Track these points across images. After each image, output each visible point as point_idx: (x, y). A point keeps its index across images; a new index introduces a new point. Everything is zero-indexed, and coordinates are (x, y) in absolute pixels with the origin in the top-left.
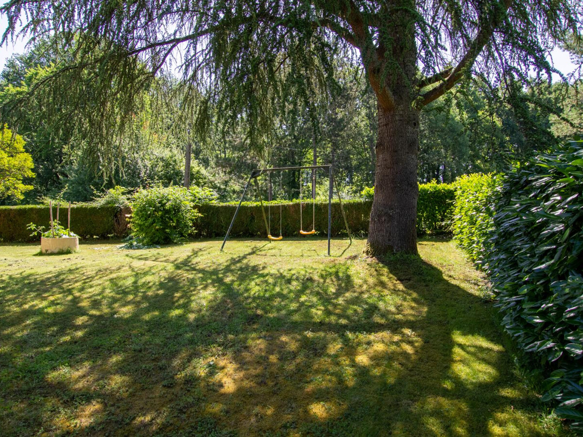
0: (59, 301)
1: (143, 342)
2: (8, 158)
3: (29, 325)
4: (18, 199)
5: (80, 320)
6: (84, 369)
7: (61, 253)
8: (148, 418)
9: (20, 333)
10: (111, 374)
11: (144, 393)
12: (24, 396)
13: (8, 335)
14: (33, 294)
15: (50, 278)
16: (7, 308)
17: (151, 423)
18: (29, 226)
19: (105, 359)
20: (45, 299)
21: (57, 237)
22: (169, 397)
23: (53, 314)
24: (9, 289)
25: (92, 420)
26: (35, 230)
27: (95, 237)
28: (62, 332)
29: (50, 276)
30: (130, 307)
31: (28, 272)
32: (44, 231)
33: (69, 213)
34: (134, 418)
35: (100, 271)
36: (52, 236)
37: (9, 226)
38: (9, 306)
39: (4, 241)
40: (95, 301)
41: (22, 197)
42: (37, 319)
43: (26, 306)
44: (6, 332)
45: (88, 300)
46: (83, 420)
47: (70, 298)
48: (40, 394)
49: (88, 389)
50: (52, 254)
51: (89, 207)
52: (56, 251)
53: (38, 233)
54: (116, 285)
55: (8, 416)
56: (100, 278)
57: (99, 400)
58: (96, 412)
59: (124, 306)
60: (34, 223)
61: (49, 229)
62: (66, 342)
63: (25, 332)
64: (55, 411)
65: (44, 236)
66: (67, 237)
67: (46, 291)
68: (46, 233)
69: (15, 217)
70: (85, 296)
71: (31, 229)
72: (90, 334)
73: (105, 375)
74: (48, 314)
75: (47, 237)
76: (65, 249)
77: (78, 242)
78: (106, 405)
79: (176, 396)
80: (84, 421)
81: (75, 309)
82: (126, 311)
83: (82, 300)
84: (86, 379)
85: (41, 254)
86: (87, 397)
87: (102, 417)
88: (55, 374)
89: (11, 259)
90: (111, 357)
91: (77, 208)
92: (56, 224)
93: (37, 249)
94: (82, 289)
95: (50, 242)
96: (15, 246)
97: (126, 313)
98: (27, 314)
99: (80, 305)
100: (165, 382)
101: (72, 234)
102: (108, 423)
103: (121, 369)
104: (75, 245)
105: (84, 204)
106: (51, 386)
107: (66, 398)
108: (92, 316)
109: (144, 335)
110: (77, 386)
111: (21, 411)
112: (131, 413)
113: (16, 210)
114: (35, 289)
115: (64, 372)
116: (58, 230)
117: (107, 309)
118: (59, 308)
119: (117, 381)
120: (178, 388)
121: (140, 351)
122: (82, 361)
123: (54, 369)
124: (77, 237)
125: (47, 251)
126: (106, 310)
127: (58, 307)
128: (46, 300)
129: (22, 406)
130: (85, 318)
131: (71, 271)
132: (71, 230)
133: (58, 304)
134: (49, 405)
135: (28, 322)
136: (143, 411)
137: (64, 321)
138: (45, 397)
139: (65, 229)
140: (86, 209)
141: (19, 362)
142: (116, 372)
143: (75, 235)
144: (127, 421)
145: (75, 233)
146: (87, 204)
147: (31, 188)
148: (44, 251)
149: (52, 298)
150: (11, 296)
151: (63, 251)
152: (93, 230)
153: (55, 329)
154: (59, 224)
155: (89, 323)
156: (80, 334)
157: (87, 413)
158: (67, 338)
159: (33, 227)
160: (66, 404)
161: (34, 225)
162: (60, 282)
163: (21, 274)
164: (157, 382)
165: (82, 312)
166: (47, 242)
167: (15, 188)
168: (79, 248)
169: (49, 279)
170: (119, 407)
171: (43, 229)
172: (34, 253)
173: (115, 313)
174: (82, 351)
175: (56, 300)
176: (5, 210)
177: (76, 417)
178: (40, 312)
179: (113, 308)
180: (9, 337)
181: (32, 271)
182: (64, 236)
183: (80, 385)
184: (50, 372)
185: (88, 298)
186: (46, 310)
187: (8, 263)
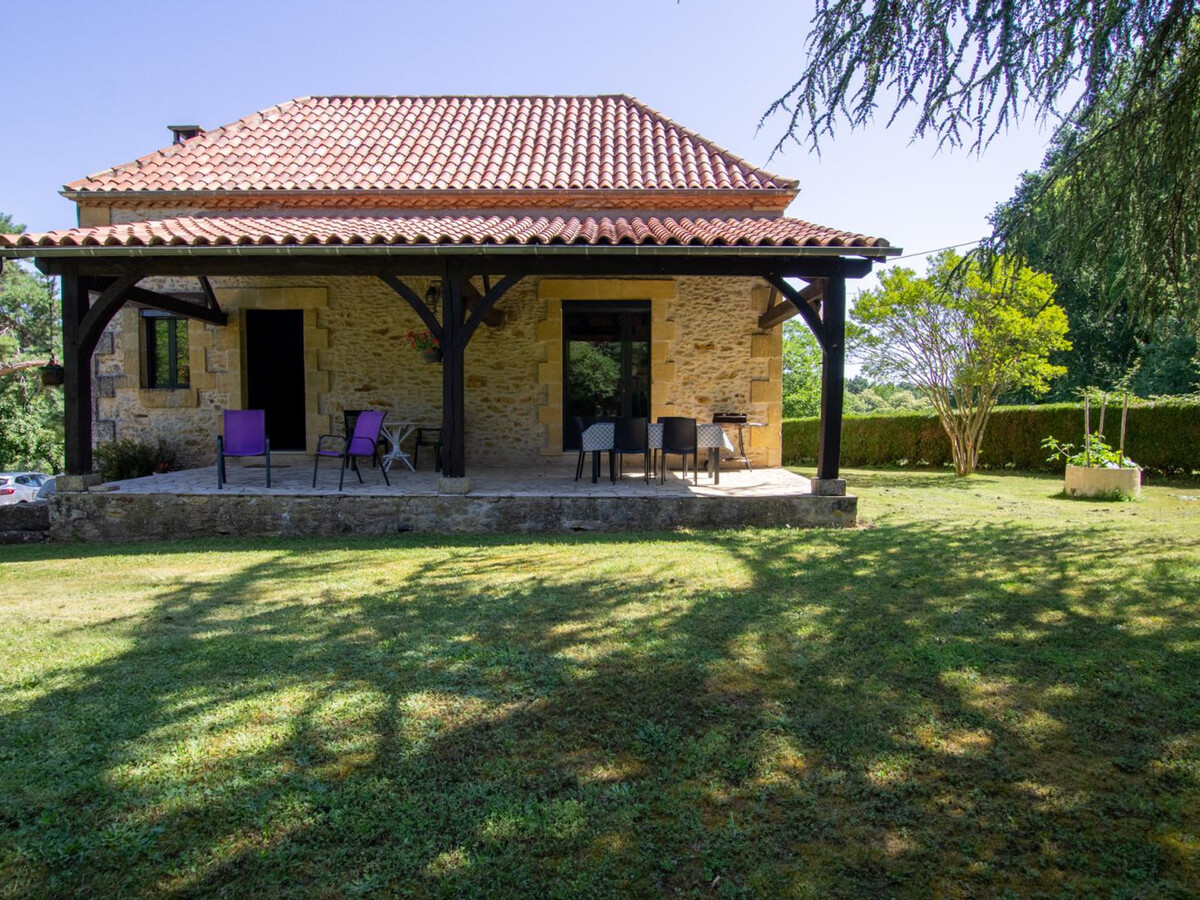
0: (1032, 578)
1: (1135, 683)
2: (1022, 321)
3: (967, 601)
4: (1038, 393)
5: (1047, 616)
6: (1000, 686)
7: (1100, 497)
8: (1043, 791)
9: (946, 607)
10: (1037, 709)
11: (1069, 757)
12: (901, 684)
13: (930, 606)
14: (999, 558)
15: (1046, 538)
16: (952, 570)
17: (1042, 799)
18: (1047, 442)
19: (1042, 684)
20: (1013, 568)
21: (1096, 466)
22: (1111, 783)
23: (1010, 594)
24: (972, 543)
25: (962, 751)
26: (1056, 451)
27: (1194, 472)
28: (1007, 624)
29: (1049, 534)
30: (1160, 619)
31: (1019, 521)
32: (1073, 452)
33: (1124, 419)
34: (1021, 779)
35: (1150, 541)
36: (1085, 462)
37: (1025, 442)
38: (957, 567)
39: (1015, 469)
40: (1098, 591)
41: (1045, 389)
42: (982, 595)
43: (980, 574)
44: (932, 602)
45: (1085, 587)
46: (953, 745)
47: (1056, 576)
48: (921, 690)
49: (987, 712)
50: (1083, 498)
51: (1184, 406)
52: (1091, 493)
53: (1061, 456)
54: (1164, 572)
55: (871, 697)
56: (1141, 553)
57: (990, 732)
58: (976, 746)
59: (1147, 614)
60: (1054, 438)
61: (1083, 450)
62: (1000, 640)
63: (955, 609)
64: (924, 718)
65: (1071, 461)
66: (1116, 467)
67: (1022, 557)
68: (1077, 458)
69: (1035, 425)
70: (1084, 579)
71: (1049, 447)
72: (1047, 640)
73: (1025, 706)
74: (1004, 592)
75: (1077, 464)
76: (1109, 489)
77: (1138, 479)
78: (996, 743)
79: (1125, 788)
80: (953, 747)
81: (1052, 596)
82: (1145, 624)
83: (1073, 586)
84: (992, 699)
85: (1062, 496)
86: (975, 721)
87: (979, 755)
88: (956, 674)
89: (1008, 497)
90: (1054, 684)
91: (1156, 409)
92: (1096, 440)
93: (1056, 486)
94: (1085, 568)
95: (1081, 474)
96: (1030, 479)
97: (1143, 628)
98: (973, 584)
99: (1064, 591)
100: (1120, 760)
101: (1127, 461)
102: (980, 765)
103: (1055, 709)
104: (1132, 485)
105: (1172, 399)
106: (940, 687)
107: (947, 709)
108: (1072, 615)
109: (1147, 673)
110: (974, 703)
111: (888, 700)
112: (1022, 771)
113: (1037, 413)
114: (1007, 551)
115: (968, 677)
116: (1099, 452)
117: (1108, 610)
118: (1027, 588)
119: (1039, 721)
120: (1139, 780)
121: (1115, 696)
122: (1004, 672)
123: (958, 668)
124: (1138, 470)
125: (1073, 491)
126: (1105, 611)
127: (1026, 586)
128: (1014, 571)
129: (893, 694)
130: (1058, 615)
131: (1091, 533)
132: (1126, 454)
133: (1029, 581)
134: (922, 709)
135: (967, 596)
136: (1044, 778)
137: (1019, 610)
138: (924, 696)
139: (1113, 451)
140: (1175, 410)
141: (921, 642)
142: (1047, 710)
143: (1133, 464)
144: (1009, 777)
145: (1133, 461)
146: (1179, 400)
147: (1062, 370)
148: (1069, 491)
149: (1025, 570)
150: (968, 554)
151: (1104, 494)
152: (1190, 456)
153: (998, 616)
154: (1103, 441)
155: (1060, 624)
156: (1031, 635)
157: (964, 740)
158: (1007, 635)
159: (1053, 444)
160: (944, 717)
161: (1055, 441)
162: (1058, 547)
163: (1005, 524)
164: (1106, 754)
165: (1059, 603)
166: (1076, 475)
167: (1035, 373)
168: (1139, 491)
169: (1042, 538)
170: (1012, 755)
171: (1071, 449)
172: (1052, 494)
173: (1121, 622)
174: (1015, 660)
175: (1030, 574)
176: (1021, 412)
177: (946, 738)
178: (992, 587)
179: (1124, 613)
180: (932, 608)
181: (1026, 523)
182: (1109, 465)
183: (980, 703)
184: (949, 668)
185: (1086, 583)
186: (1002, 586)
187: (999, 503)
